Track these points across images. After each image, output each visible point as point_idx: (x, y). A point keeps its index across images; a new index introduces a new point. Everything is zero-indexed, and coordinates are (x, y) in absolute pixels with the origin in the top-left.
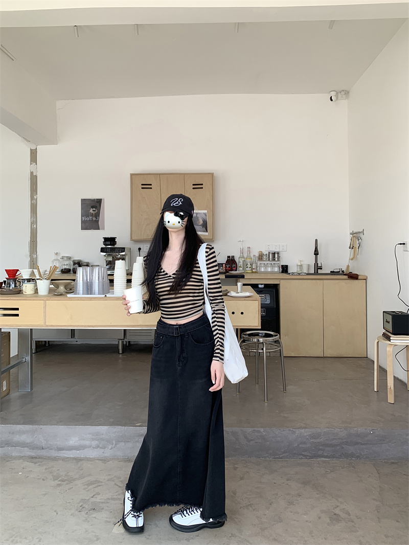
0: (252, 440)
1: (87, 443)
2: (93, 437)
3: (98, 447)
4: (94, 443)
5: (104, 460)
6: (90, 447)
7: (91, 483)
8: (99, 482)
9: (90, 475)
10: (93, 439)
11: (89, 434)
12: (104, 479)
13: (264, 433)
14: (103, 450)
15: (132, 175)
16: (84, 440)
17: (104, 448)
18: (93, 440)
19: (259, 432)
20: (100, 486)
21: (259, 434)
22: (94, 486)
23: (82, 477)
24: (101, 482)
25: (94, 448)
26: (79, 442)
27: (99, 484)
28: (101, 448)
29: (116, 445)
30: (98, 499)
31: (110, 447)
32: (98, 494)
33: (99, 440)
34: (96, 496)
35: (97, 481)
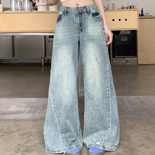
0: (134, 104)
2: (27, 105)
3: (30, 112)
6: (24, 112)
8: (31, 133)
9: (24, 129)
10: (26, 107)
11: (24, 103)
13: (143, 99)
14: (33, 114)
16: (20, 107)
17: (34, 112)
19: (139, 98)
20: (31, 136)
21: (140, 100)
22: (27, 136)
23: (19, 130)
25: (27, 113)
26: (16, 109)
29: (42, 110)
30: (30, 144)
31: (38, 112)
32: (30, 141)
33: (30, 107)
34: (29, 142)
35: (29, 133)
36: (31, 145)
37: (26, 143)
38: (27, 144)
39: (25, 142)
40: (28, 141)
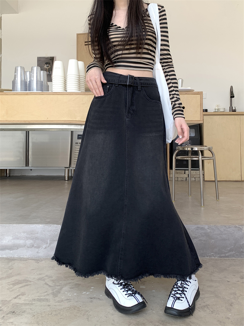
1: (21, 242)
2: (28, 236)
3: (32, 246)
4: (29, 242)
5: (37, 260)
6: (24, 246)
7: (19, 282)
8: (27, 281)
9: (19, 274)
11: (24, 232)
12: (34, 278)
14: (37, 250)
15: (78, 35)
16: (18, 239)
17: (38, 247)
18: (27, 239)
20: (27, 285)
22: (21, 285)
24: (30, 281)
25: (28, 247)
26: (13, 241)
27: (27, 284)
28: (36, 247)
29: (50, 244)
30: (22, 300)
31: (44, 246)
32: (23, 294)
33: (33, 239)
34: (21, 297)
35: (26, 281)
36: (23, 302)
37: (15, 298)
38: (17, 301)
39: (14, 296)
40: (19, 295)
